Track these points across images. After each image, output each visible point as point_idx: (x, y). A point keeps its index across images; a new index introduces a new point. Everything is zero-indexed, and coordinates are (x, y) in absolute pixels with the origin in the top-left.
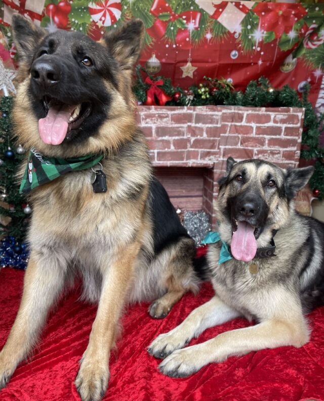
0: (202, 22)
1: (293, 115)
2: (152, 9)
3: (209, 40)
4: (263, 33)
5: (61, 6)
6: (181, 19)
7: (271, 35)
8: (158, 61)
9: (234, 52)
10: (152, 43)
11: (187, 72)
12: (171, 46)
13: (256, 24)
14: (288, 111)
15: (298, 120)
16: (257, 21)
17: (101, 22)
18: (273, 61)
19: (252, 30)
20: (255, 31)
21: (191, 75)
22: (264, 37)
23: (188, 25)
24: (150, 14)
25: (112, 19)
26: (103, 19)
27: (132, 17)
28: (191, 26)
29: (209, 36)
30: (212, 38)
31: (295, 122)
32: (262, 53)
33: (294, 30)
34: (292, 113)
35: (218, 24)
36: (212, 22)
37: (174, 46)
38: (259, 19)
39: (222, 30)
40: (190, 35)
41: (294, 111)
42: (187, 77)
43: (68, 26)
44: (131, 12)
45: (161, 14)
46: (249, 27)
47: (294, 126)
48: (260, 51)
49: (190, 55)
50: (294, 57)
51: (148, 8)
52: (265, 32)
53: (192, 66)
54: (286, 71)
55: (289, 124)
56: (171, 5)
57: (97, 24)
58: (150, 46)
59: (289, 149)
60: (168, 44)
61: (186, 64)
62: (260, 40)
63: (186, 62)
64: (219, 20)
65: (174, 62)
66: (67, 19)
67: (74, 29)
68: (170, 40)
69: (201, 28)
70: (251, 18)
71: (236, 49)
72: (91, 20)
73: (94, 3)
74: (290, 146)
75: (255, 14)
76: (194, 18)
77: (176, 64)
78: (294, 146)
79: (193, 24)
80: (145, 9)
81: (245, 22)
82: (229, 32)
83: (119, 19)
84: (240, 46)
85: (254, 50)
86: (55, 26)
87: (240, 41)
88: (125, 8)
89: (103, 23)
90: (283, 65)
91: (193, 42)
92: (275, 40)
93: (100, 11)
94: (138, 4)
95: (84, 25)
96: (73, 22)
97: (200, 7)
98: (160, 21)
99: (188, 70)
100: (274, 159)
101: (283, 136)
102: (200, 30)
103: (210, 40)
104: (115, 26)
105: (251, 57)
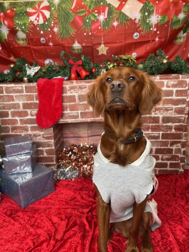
0: (110, 13)
1: (182, 80)
2: (72, 8)
3: (115, 27)
4: (158, 17)
5: (8, 13)
6: (94, 13)
7: (164, 18)
8: (80, 45)
9: (135, 34)
10: (74, 33)
11: (102, 51)
12: (88, 34)
13: (152, 11)
14: (178, 78)
15: (187, 84)
16: (153, 8)
17: (37, 21)
18: (167, 37)
19: (149, 16)
20: (152, 16)
21: (105, 53)
22: (159, 20)
23: (99, 17)
24: (71, 12)
25: (44, 18)
26: (38, 19)
27: (58, 15)
28: (102, 18)
29: (115, 24)
30: (118, 25)
31: (184, 86)
32: (158, 32)
33: (183, 12)
34: (181, 80)
35: (122, 14)
36: (117, 13)
37: (90, 34)
38: (154, 6)
39: (125, 18)
40: (101, 24)
41: (183, 78)
42: (103, 55)
43: (15, 26)
44: (57, 12)
45: (79, 11)
46: (146, 14)
47: (183, 89)
48: (157, 31)
49: (102, 39)
50: (184, 33)
51: (69, 7)
52: (160, 16)
53: (105, 46)
54: (179, 43)
55: (179, 87)
56: (86, 3)
57: (34, 23)
58: (72, 35)
59: (179, 106)
60: (86, 33)
61: (100, 46)
62: (156, 23)
63: (101, 44)
64: (123, 11)
65: (91, 45)
66: (13, 22)
67: (19, 28)
68: (87, 30)
69: (109, 18)
70: (147, 7)
71: (137, 31)
72: (29, 21)
73: (30, 8)
74: (180, 104)
75: (151, 3)
76: (104, 12)
77: (93, 46)
78: (183, 103)
79: (103, 16)
80: (67, 8)
81: (143, 10)
82: (131, 19)
83: (49, 18)
84: (140, 28)
85: (152, 31)
86: (6, 27)
87: (140, 25)
88: (53, 9)
89: (38, 22)
90: (176, 39)
91: (104, 29)
92: (168, 22)
93: (35, 13)
94: (62, 5)
95: (25, 24)
96: (17, 23)
97: (108, 3)
98: (78, 16)
99: (103, 49)
100: (168, 114)
101: (174, 97)
102: (109, 19)
103: (117, 27)
104: (47, 23)
105: (150, 36)
